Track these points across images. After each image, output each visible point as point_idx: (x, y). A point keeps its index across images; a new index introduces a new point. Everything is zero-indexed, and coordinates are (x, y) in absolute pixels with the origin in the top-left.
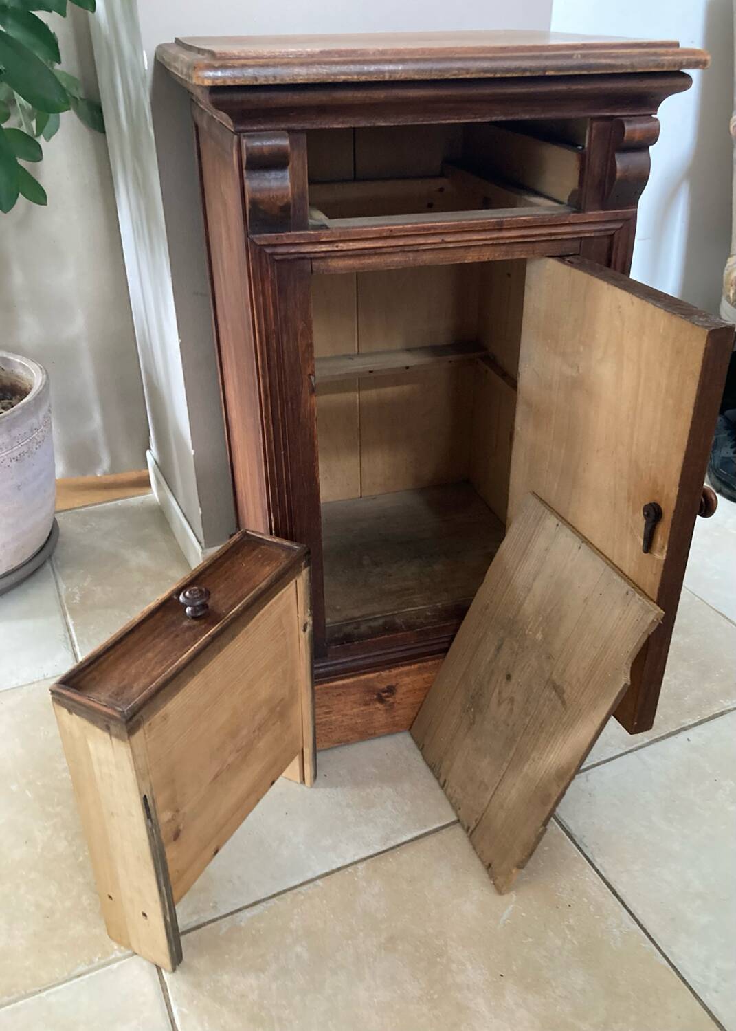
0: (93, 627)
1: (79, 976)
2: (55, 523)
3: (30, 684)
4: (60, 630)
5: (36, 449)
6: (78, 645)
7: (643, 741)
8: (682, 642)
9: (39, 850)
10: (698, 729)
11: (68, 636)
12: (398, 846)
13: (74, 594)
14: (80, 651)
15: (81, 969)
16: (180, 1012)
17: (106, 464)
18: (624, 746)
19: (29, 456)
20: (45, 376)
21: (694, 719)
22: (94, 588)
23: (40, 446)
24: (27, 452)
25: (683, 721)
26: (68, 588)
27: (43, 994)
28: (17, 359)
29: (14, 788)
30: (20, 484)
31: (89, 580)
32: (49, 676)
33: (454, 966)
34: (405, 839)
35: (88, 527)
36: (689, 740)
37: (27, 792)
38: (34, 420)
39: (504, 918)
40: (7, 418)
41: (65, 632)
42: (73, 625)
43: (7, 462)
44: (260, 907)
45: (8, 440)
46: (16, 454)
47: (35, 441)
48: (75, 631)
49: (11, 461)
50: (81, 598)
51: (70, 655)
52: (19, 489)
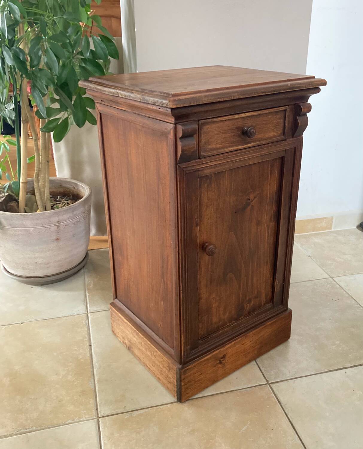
0: (96, 297)
1: (68, 424)
2: (87, 253)
3: (67, 316)
4: (83, 297)
6: (89, 303)
7: (324, 370)
8: (355, 332)
9: (61, 378)
10: (351, 369)
11: (85, 299)
13: (91, 283)
14: (89, 306)
15: (69, 422)
16: (104, 443)
18: (314, 371)
20: (90, 191)
21: (351, 365)
22: (100, 282)
23: (84, 220)
25: (345, 365)
26: (89, 281)
27: (54, 428)
28: (80, 184)
29: (55, 354)
30: (74, 234)
31: (98, 278)
32: (75, 314)
33: (217, 444)
36: (346, 373)
37: (60, 356)
39: (243, 430)
40: (72, 206)
42: (88, 295)
43: (71, 225)
44: (142, 411)
45: (72, 216)
46: (74, 222)
47: (83, 217)
48: (89, 298)
50: (93, 285)
51: (85, 307)
52: (74, 236)
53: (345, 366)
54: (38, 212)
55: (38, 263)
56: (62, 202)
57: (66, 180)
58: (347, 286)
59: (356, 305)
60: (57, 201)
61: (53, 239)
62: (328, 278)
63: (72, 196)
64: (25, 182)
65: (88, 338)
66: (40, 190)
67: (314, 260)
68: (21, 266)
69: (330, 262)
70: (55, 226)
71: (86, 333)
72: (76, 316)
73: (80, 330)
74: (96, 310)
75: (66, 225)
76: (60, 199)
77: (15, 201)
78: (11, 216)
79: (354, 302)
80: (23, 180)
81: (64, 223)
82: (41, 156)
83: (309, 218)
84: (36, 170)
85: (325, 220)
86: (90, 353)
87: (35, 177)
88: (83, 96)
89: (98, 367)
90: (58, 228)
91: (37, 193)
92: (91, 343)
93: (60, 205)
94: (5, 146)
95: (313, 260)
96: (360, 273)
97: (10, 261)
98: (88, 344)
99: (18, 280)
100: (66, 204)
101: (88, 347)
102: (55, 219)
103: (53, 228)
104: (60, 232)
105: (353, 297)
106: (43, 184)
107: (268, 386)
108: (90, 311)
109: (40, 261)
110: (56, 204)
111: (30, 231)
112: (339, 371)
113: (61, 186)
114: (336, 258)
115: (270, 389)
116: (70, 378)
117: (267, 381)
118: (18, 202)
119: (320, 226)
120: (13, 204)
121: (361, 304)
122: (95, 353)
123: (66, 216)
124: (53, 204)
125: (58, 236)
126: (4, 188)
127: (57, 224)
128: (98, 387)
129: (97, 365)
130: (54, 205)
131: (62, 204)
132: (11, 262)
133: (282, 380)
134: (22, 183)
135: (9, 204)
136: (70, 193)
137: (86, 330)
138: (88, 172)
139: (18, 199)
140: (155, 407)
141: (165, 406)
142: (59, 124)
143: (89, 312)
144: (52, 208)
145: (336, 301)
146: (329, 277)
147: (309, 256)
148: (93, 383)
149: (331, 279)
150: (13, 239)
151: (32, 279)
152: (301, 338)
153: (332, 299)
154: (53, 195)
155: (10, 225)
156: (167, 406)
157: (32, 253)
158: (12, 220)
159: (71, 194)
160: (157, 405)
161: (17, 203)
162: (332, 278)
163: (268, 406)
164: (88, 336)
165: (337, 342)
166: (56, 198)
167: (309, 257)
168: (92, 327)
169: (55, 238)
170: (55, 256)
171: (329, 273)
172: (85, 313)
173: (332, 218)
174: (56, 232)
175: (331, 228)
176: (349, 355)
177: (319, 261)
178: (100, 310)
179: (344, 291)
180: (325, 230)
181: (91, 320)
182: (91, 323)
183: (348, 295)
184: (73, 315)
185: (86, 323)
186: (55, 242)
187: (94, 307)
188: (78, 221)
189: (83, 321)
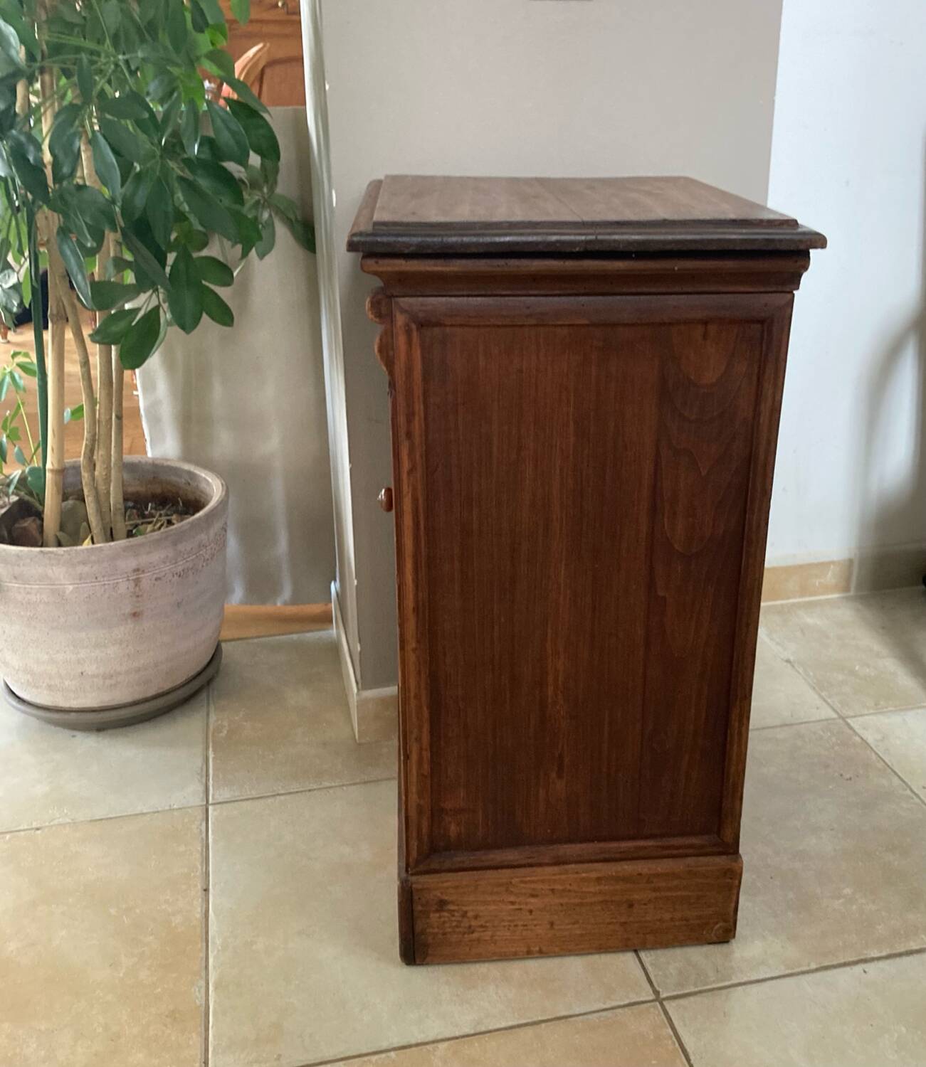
0: (232, 763)
2: (218, 649)
3: (155, 812)
4: (199, 762)
5: (203, 566)
6: (213, 779)
7: (809, 965)
8: (896, 863)
9: (121, 975)
10: (881, 964)
11: (205, 768)
12: (490, 1032)
13: (222, 727)
14: (213, 785)
17: (287, 593)
18: (783, 968)
19: (193, 573)
20: (224, 493)
21: (882, 952)
22: (244, 723)
23: (207, 565)
24: (192, 568)
25: (865, 952)
26: (217, 720)
28: (203, 474)
29: (113, 911)
30: (180, 601)
31: (241, 714)
32: (175, 807)
34: (498, 1026)
35: (256, 659)
36: (865, 973)
37: (124, 917)
38: (203, 536)
41: (202, 765)
42: (214, 758)
43: (170, 578)
45: (172, 554)
46: (180, 569)
47: (202, 558)
48: (214, 764)
49: (173, 576)
50: (228, 731)
51: (201, 788)
52: (179, 607)
53: (866, 954)
54: (87, 544)
55: (88, 674)
56: (155, 520)
57: (169, 463)
58: (881, 740)
59: (900, 791)
60: (144, 517)
61: (124, 614)
62: (834, 719)
63: (183, 503)
64: (60, 468)
65: (202, 869)
66: (96, 489)
67: (801, 670)
68: (43, 683)
69: (840, 677)
70: (128, 580)
71: (198, 856)
72: (175, 813)
73: (182, 848)
74: (229, 796)
75: (156, 579)
76: (153, 511)
77: (33, 518)
78: (18, 556)
79: (896, 781)
80: (52, 463)
81: (151, 573)
82: (99, 403)
83: (790, 562)
84: (87, 440)
85: (832, 567)
86: (204, 911)
87: (84, 457)
88: (195, 255)
89: (219, 947)
90: (136, 585)
91: (88, 496)
92: (208, 885)
93: (150, 527)
94: (13, 378)
95: (799, 672)
96: (918, 708)
97: (17, 668)
98: (199, 887)
99: (38, 718)
100: (165, 524)
101: (200, 893)
102: (132, 563)
103: (124, 587)
105: (896, 770)
106: (104, 473)
107: (658, 1003)
108: (213, 798)
109: (91, 669)
110: (142, 523)
111: (65, 592)
112: (848, 969)
113: (155, 479)
114: (857, 668)
115: (663, 1016)
116: (143, 975)
117: (656, 993)
118: (42, 520)
119: (819, 583)
120: (29, 523)
121: (915, 790)
122: (214, 912)
123: (156, 556)
124: (131, 525)
125: (137, 607)
126: (9, 485)
127: (133, 576)
128: (215, 1002)
129: (218, 942)
130: (136, 526)
132: (18, 670)
133: (696, 989)
134: (52, 471)
135: (17, 525)
136: (179, 496)
137: (199, 849)
138: (224, 443)
139: (43, 511)
140: (357, 1060)
141: (383, 1055)
142: (134, 324)
143: (210, 802)
144: (130, 534)
145: (850, 779)
146: (835, 716)
147: (788, 661)
148: (203, 990)
149: (841, 721)
150: (22, 613)
151: (73, 714)
152: (754, 876)
153: (841, 775)
154: (136, 502)
155: (15, 578)
156: (388, 1057)
157: (72, 648)
158: (18, 565)
159: (179, 499)
160: (364, 1051)
161: (38, 522)
162: (843, 719)
163: (654, 1062)
164: (202, 866)
165: (848, 891)
166: (143, 508)
167: (789, 665)
168: (215, 841)
169: (128, 609)
170: (128, 655)
171: (837, 706)
172: (202, 806)
173: (851, 561)
174: (131, 596)
175: (847, 589)
176: (878, 927)
177: (811, 674)
178: (238, 796)
179: (873, 754)
180: (832, 593)
181: (213, 823)
182: (212, 831)
183: (884, 764)
184: (170, 810)
185: (201, 830)
186: (129, 621)
187: (226, 788)
188: (191, 567)
189: (194, 826)
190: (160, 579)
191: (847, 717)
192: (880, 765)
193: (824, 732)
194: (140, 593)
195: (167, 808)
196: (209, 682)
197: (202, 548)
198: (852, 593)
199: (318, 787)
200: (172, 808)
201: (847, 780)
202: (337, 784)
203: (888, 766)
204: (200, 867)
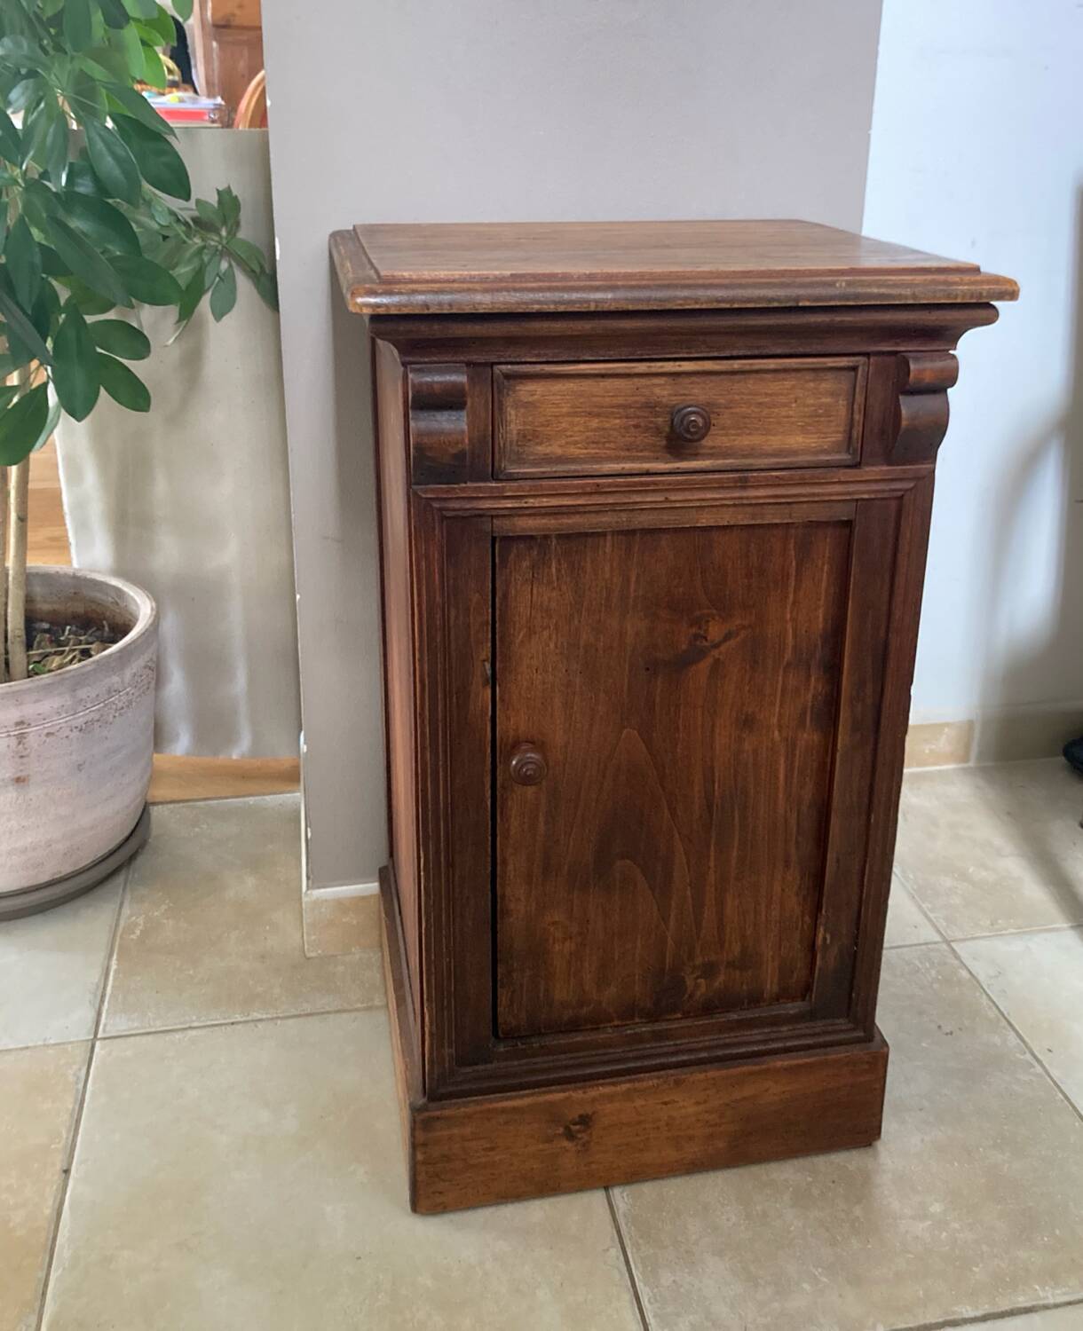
0: (139, 978)
2: (145, 814)
3: (22, 1049)
4: (95, 976)
5: (115, 717)
6: (109, 1003)
8: (1006, 1167)
11: (102, 985)
13: (136, 925)
14: (108, 1009)
17: (246, 743)
19: (101, 727)
22: (165, 921)
23: (120, 714)
24: (98, 721)
26: (131, 916)
28: (132, 592)
30: (81, 762)
31: (164, 908)
32: (52, 1042)
35: (197, 829)
38: (115, 679)
41: (100, 980)
42: (116, 971)
43: (67, 732)
45: (69, 703)
46: (80, 722)
47: (114, 707)
48: (115, 980)
49: (71, 730)
50: (142, 932)
51: (92, 1015)
52: (80, 770)
53: (954, 1313)
58: (996, 977)
59: (1018, 1055)
60: (57, 644)
61: (3, 779)
62: (936, 943)
63: (109, 628)
65: (67, 1138)
67: (898, 870)
69: (949, 883)
70: (9, 736)
71: (67, 1117)
72: (49, 1051)
73: (48, 1105)
74: (126, 1027)
75: (48, 734)
76: (70, 637)
79: (1012, 1039)
81: (42, 727)
85: (946, 730)
86: (56, 1206)
89: (67, 1265)
90: (19, 743)
92: (70, 1164)
93: (59, 660)
98: (59, 1166)
100: (79, 657)
101: (56, 1178)
102: (9, 715)
103: (4, 745)
104: (28, 756)
105: (1013, 1022)
108: (104, 1031)
110: (52, 654)
113: (76, 596)
114: (971, 870)
119: (931, 750)
121: (1037, 1053)
122: (72, 1206)
123: (48, 705)
125: (21, 771)
127: (15, 731)
129: (67, 1254)
131: (65, 658)
136: (105, 619)
137: (71, 1107)
143: (99, 1036)
145: (951, 1033)
146: (937, 938)
149: (944, 946)
152: (810, 1179)
153: (939, 1027)
154: (51, 623)
159: (105, 622)
162: (948, 943)
164: (68, 1132)
165: (936, 1208)
166: (60, 632)
169: (8, 773)
170: (11, 833)
171: (942, 924)
172: (88, 1040)
173: (971, 724)
174: (13, 757)
175: (965, 759)
176: (974, 1269)
177: (911, 876)
178: (137, 1028)
179: (984, 996)
180: (946, 763)
181: (97, 1068)
182: (94, 1078)
183: (997, 1012)
184: (44, 1045)
185: (78, 1078)
186: (11, 788)
187: (123, 1015)
188: (95, 719)
189: (71, 1072)
190: (53, 734)
191: (953, 941)
192: (992, 1014)
193: (921, 963)
194: (24, 754)
195: (40, 1043)
196: (132, 858)
197: (114, 693)
198: (971, 764)
199: (244, 1019)
200: (47, 1043)
201: (947, 1034)
202: (269, 1016)
203: (1003, 1015)
204: (65, 1136)
